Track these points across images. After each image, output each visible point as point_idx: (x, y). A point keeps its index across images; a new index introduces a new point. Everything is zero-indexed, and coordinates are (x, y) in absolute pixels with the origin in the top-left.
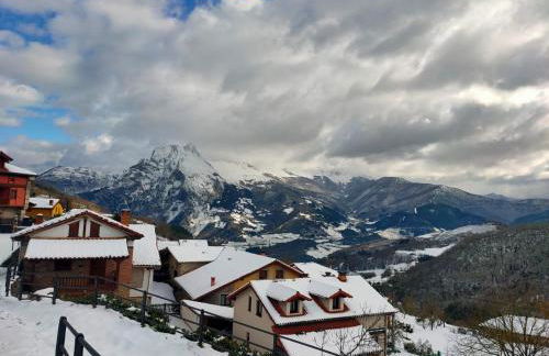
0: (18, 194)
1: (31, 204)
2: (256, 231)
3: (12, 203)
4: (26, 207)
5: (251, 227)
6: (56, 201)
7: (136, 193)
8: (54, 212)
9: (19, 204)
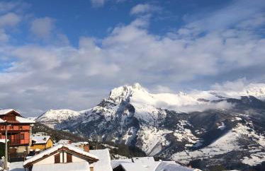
0: (25, 136)
1: (33, 142)
2: (196, 146)
3: (22, 142)
4: (31, 144)
5: (191, 143)
6: (48, 137)
7: (101, 124)
8: (47, 146)
9: (26, 142)
